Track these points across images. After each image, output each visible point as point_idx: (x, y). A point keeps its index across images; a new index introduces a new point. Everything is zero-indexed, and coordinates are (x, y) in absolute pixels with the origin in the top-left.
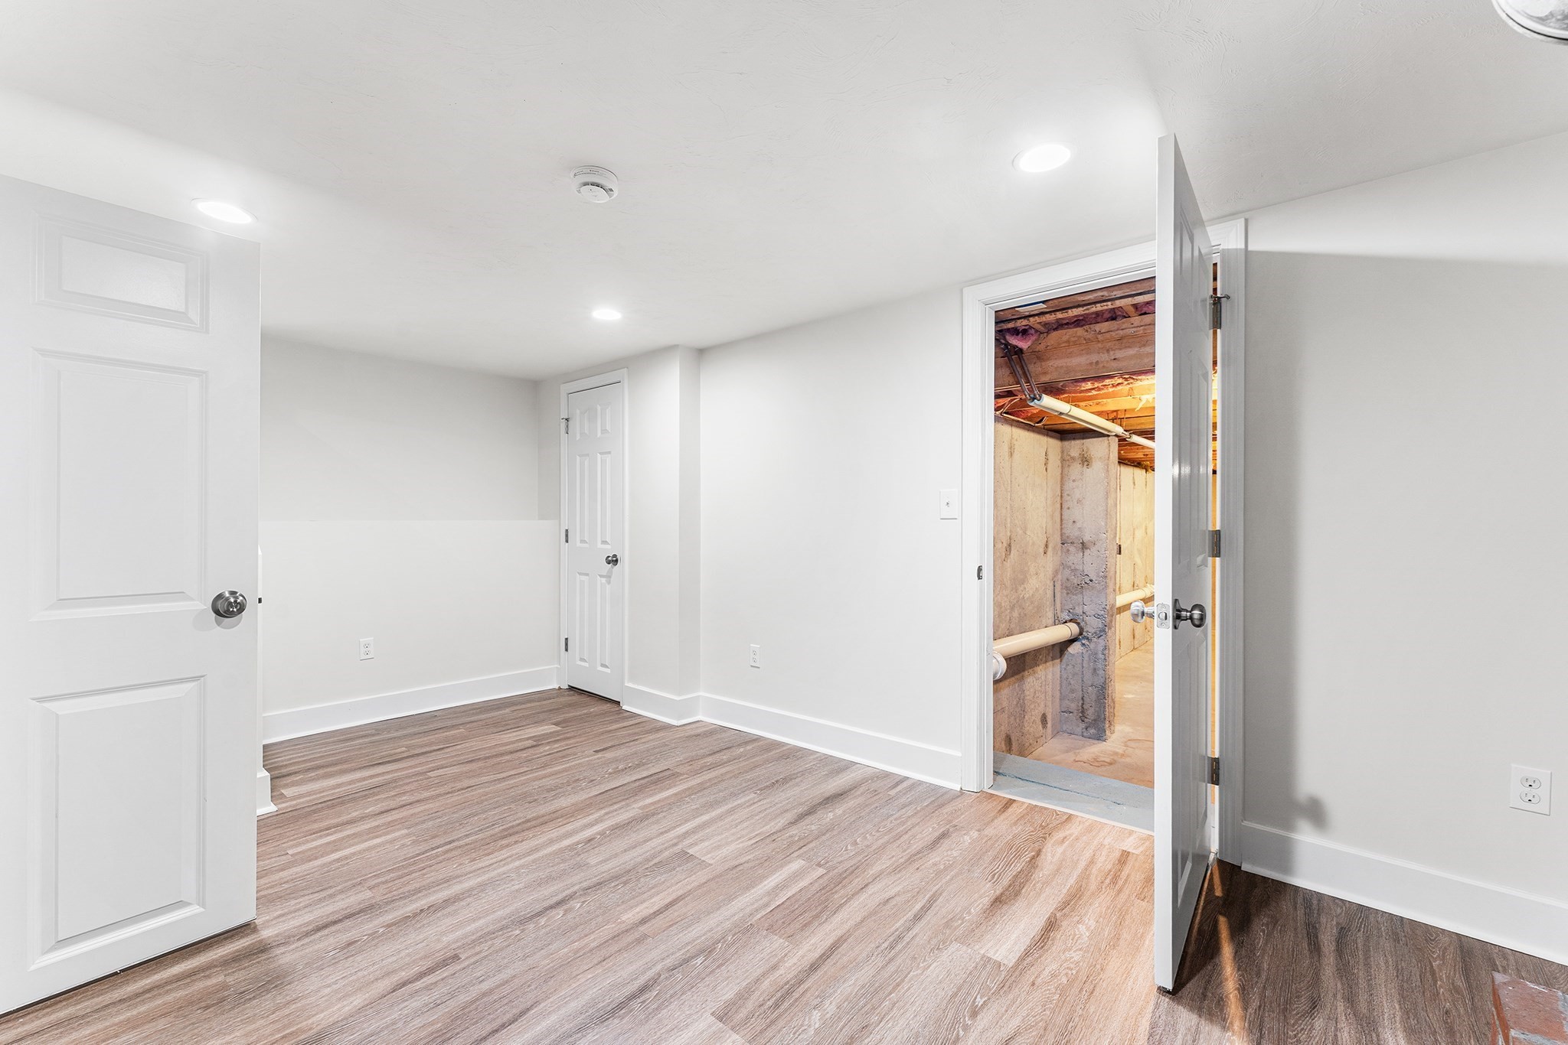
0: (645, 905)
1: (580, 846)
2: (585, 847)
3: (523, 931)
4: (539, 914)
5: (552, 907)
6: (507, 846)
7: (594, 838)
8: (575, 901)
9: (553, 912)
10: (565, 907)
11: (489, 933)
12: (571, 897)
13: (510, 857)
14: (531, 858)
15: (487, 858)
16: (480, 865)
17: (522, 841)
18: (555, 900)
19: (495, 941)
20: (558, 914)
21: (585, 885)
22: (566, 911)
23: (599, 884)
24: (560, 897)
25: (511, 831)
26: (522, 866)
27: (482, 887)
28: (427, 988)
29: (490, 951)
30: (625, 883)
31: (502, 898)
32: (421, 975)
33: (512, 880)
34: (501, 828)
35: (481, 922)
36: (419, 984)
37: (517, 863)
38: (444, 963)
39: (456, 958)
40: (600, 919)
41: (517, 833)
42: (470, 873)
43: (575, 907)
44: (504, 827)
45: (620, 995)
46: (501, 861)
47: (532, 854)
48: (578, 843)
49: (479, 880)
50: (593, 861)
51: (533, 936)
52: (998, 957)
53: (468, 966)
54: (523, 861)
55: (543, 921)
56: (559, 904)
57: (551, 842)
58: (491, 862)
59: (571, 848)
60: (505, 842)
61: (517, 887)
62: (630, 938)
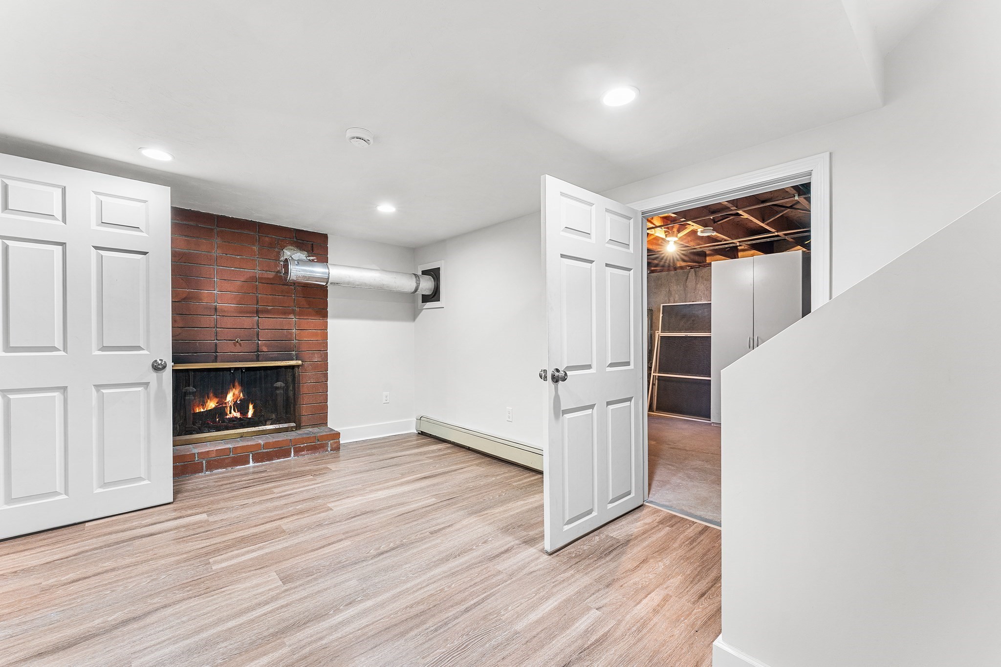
0: (335, 549)
1: (360, 599)
2: (356, 597)
3: (402, 541)
4: (393, 549)
5: (387, 552)
6: (418, 603)
7: (346, 605)
8: (373, 554)
9: (386, 549)
10: (379, 551)
11: (418, 542)
12: (375, 556)
13: (414, 592)
14: (398, 590)
15: (432, 592)
16: (434, 586)
17: (406, 607)
18: (384, 556)
19: (415, 538)
20: (383, 548)
21: (365, 564)
22: (379, 549)
23: (356, 563)
24: (381, 557)
25: (417, 621)
26: (405, 582)
27: (429, 567)
28: (438, 524)
29: (416, 534)
30: (340, 562)
31: (415, 559)
32: (443, 528)
33: (411, 572)
34: (427, 625)
35: (424, 547)
36: (443, 526)
37: (409, 585)
38: (436, 532)
39: (431, 533)
40: (362, 543)
41: (411, 618)
42: (439, 580)
43: (374, 551)
44: (425, 627)
45: (364, 516)
46: (421, 588)
47: (398, 593)
48: (361, 601)
49: (432, 573)
50: (354, 582)
51: (396, 538)
52: (206, 516)
53: (424, 530)
54: (405, 587)
55: (392, 545)
56: (382, 553)
57: (382, 605)
58: (428, 588)
59: (367, 597)
60: (421, 607)
61: (407, 566)
62: (350, 534)
